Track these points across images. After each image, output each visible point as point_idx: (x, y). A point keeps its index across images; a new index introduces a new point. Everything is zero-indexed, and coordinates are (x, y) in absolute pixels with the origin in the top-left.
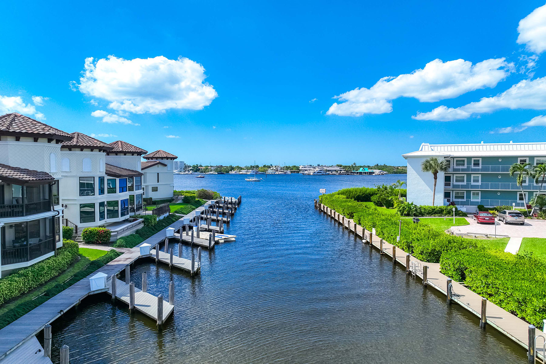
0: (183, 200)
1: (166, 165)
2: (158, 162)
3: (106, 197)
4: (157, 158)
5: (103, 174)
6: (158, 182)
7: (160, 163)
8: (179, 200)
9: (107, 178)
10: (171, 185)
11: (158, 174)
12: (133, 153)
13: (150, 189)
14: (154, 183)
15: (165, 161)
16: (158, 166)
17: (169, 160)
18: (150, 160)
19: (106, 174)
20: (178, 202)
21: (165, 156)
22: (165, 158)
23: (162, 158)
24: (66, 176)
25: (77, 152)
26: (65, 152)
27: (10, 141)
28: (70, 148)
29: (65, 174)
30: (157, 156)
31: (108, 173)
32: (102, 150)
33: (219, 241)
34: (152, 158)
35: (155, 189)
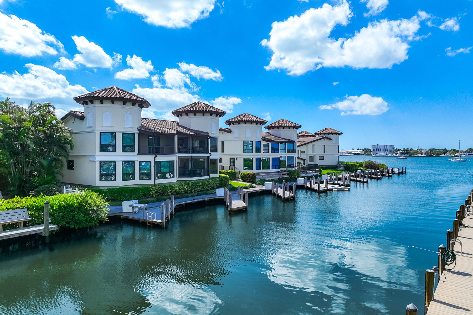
0: (344, 167)
1: (331, 139)
2: (324, 136)
3: (263, 155)
4: (324, 134)
5: (260, 140)
6: (324, 152)
7: (326, 137)
8: (341, 167)
9: (262, 142)
10: (336, 155)
11: (324, 146)
12: (289, 127)
13: (317, 157)
14: (322, 154)
15: (331, 136)
16: (325, 140)
17: (334, 135)
18: (320, 136)
19: (262, 139)
20: (340, 169)
21: (330, 132)
22: (330, 133)
23: (328, 134)
24: (237, 140)
25: (242, 125)
26: (236, 125)
27: (191, 116)
28: (239, 122)
29: (236, 139)
30: (324, 132)
31: (264, 139)
32: (259, 124)
33: (332, 189)
34: (321, 134)
35: (322, 158)
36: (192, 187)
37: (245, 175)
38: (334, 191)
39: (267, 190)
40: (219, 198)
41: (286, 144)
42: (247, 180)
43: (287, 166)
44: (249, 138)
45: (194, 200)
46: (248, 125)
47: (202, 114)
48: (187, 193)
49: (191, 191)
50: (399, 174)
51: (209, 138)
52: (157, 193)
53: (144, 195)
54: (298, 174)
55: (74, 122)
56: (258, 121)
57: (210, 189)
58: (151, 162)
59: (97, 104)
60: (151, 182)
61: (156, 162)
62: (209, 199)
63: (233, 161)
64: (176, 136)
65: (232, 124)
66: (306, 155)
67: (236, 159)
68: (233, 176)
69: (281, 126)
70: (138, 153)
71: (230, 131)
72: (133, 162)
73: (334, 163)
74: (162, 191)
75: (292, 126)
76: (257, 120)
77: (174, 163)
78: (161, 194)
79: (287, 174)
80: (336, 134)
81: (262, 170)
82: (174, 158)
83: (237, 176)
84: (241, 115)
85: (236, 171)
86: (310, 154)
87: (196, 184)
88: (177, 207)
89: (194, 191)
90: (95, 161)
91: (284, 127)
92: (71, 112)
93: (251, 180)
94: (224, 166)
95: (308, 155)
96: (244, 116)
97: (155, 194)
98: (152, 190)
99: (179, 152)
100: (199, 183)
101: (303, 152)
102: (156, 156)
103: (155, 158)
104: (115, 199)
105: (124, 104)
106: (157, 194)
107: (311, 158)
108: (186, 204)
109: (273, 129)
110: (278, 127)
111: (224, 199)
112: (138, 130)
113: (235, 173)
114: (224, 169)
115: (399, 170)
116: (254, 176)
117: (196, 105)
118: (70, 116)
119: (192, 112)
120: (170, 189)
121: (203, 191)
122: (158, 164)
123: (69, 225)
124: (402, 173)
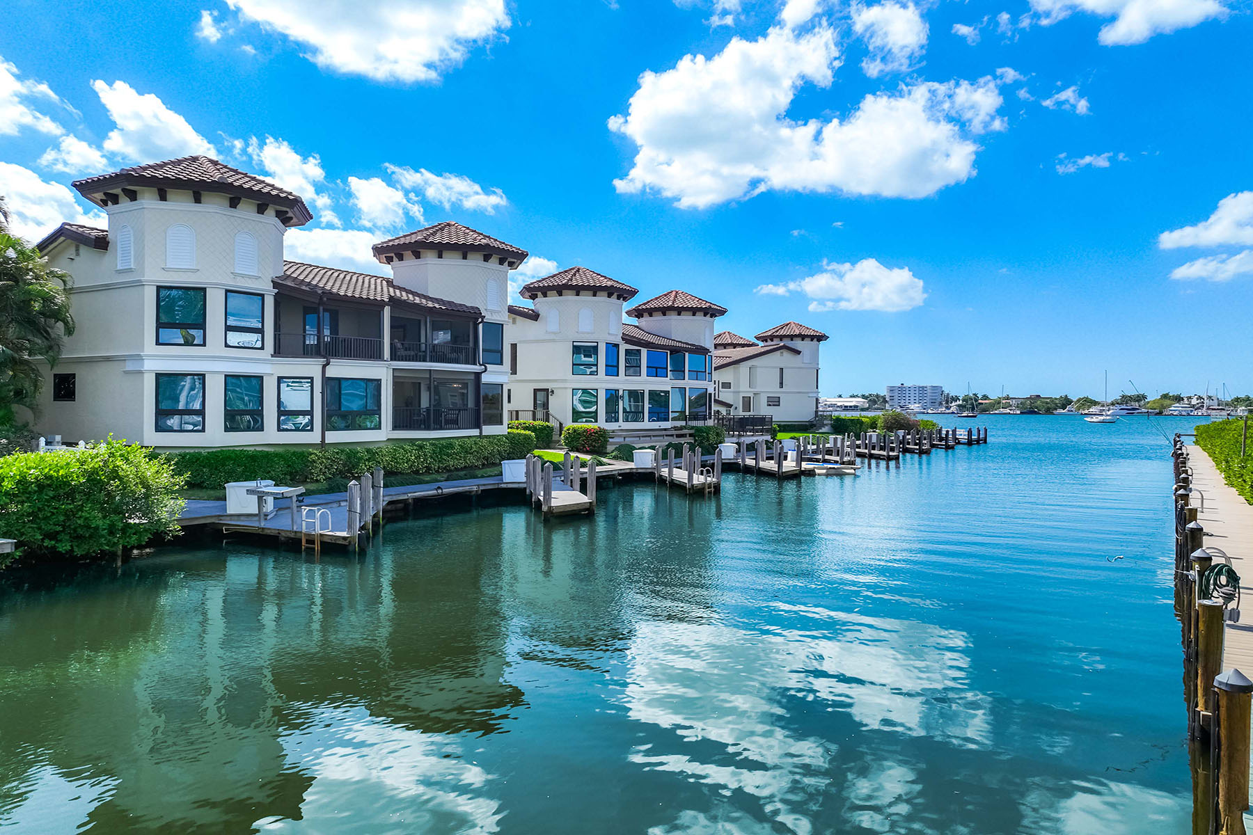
0: (832, 426)
1: (798, 352)
2: (782, 344)
3: (623, 383)
4: (781, 338)
5: (618, 340)
6: (781, 386)
7: (785, 347)
8: (824, 425)
9: (624, 347)
10: (810, 395)
11: (782, 369)
12: (694, 311)
13: (763, 400)
14: (774, 389)
15: (798, 344)
16: (782, 353)
17: (807, 342)
18: (770, 343)
19: (623, 339)
20: (820, 431)
21: (797, 332)
22: (796, 336)
23: (792, 337)
24: (554, 341)
25: (570, 297)
26: (553, 298)
27: (430, 259)
28: (560, 290)
29: (552, 337)
30: (781, 333)
31: (627, 339)
32: (615, 295)
33: (814, 471)
34: (772, 338)
35: (774, 402)
36: (431, 457)
37: (579, 434)
38: (819, 475)
39: (640, 471)
40: (510, 486)
41: (687, 354)
42: (584, 447)
43: (687, 414)
44: (588, 333)
45: (439, 488)
46: (586, 298)
47: (458, 255)
48: (417, 472)
49: (428, 468)
50: (970, 443)
51: (480, 320)
52: (329, 470)
53: (291, 474)
54: (718, 434)
55: (77, 259)
56: (612, 286)
57: (483, 465)
58: (312, 378)
59: (148, 202)
60: (314, 437)
61: (327, 381)
62: (482, 488)
63: (542, 397)
64: (387, 310)
65: (539, 294)
66: (734, 392)
67: (552, 392)
68: (545, 438)
69: (671, 308)
70: (275, 353)
71: (534, 316)
72: (260, 378)
73: (806, 415)
74: (344, 465)
75: (700, 309)
76: (609, 283)
77: (380, 385)
78: (341, 472)
79: (691, 435)
80: (812, 338)
81: (622, 425)
82: (381, 371)
83: (555, 438)
84: (566, 272)
85: (553, 423)
86: (745, 389)
87: (443, 448)
88: (389, 507)
89: (439, 468)
90: (141, 373)
91: (680, 311)
92: (66, 227)
93: (594, 446)
94: (517, 412)
95: (739, 392)
96: (575, 275)
97: (324, 473)
98: (314, 461)
99: (394, 356)
100: (453, 448)
101: (727, 385)
102: (328, 364)
103: (324, 367)
104: (203, 482)
105: (234, 203)
106: (330, 474)
107: (747, 403)
108: (416, 500)
109: (651, 315)
110: (664, 311)
111: (525, 489)
112: (275, 285)
113: (551, 429)
114: (517, 419)
115: (970, 432)
116: (602, 436)
117: (442, 229)
118: (62, 238)
119: (432, 246)
120: (368, 460)
121: (462, 469)
122: (334, 387)
123: (53, 542)
124: (978, 441)
